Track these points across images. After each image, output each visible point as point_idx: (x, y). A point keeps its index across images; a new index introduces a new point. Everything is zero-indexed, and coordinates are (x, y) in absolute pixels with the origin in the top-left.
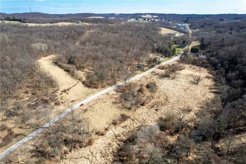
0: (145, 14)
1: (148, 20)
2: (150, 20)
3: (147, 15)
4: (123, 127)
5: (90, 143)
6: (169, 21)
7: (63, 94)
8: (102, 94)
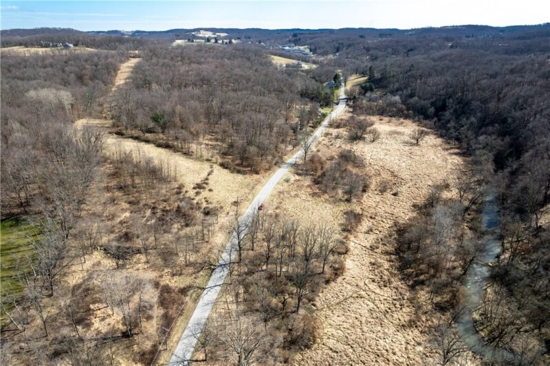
0: (198, 30)
1: (216, 42)
2: (220, 42)
3: (202, 32)
4: (367, 232)
5: (338, 271)
6: (260, 42)
7: (203, 193)
8: (277, 182)
